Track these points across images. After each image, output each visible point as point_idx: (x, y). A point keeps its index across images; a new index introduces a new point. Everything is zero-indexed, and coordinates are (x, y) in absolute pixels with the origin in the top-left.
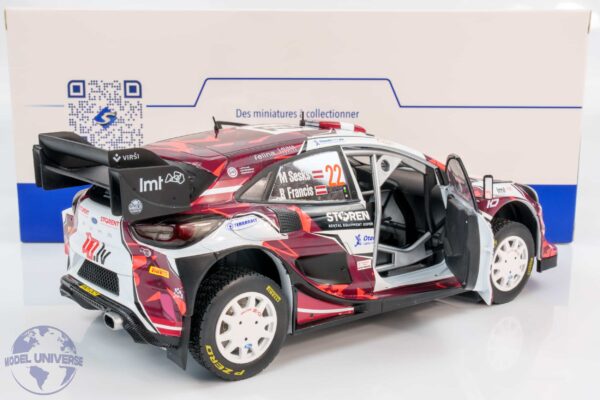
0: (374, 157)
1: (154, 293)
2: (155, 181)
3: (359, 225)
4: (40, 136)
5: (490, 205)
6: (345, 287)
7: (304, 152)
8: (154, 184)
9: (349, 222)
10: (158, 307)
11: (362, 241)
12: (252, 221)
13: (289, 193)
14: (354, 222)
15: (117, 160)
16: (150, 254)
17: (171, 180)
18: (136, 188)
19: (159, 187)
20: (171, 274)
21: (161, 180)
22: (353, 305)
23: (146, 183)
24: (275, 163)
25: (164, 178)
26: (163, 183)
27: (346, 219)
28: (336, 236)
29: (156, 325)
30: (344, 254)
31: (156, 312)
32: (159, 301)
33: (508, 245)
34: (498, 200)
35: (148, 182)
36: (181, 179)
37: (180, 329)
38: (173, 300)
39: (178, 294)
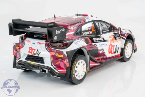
0: (99, 23)
1: (58, 62)
2: (59, 31)
3: (100, 41)
4: (13, 20)
5: (125, 35)
6: (97, 58)
7: (86, 22)
8: (59, 32)
9: (98, 41)
10: (59, 65)
11: (101, 46)
12: (80, 41)
13: (85, 33)
14: (99, 41)
15: (49, 25)
16: (56, 51)
17: (62, 31)
18: (55, 33)
19: (60, 33)
20: (64, 56)
21: (60, 31)
22: (100, 63)
23: (57, 31)
24: (81, 26)
25: (61, 30)
26: (61, 31)
27: (97, 40)
28: (96, 44)
29: (59, 71)
30: (97, 49)
31: (59, 67)
32: (59, 64)
33: (129, 46)
34: (127, 34)
35: (58, 31)
36: (64, 30)
37: (66, 71)
38: (64, 63)
39: (66, 61)
